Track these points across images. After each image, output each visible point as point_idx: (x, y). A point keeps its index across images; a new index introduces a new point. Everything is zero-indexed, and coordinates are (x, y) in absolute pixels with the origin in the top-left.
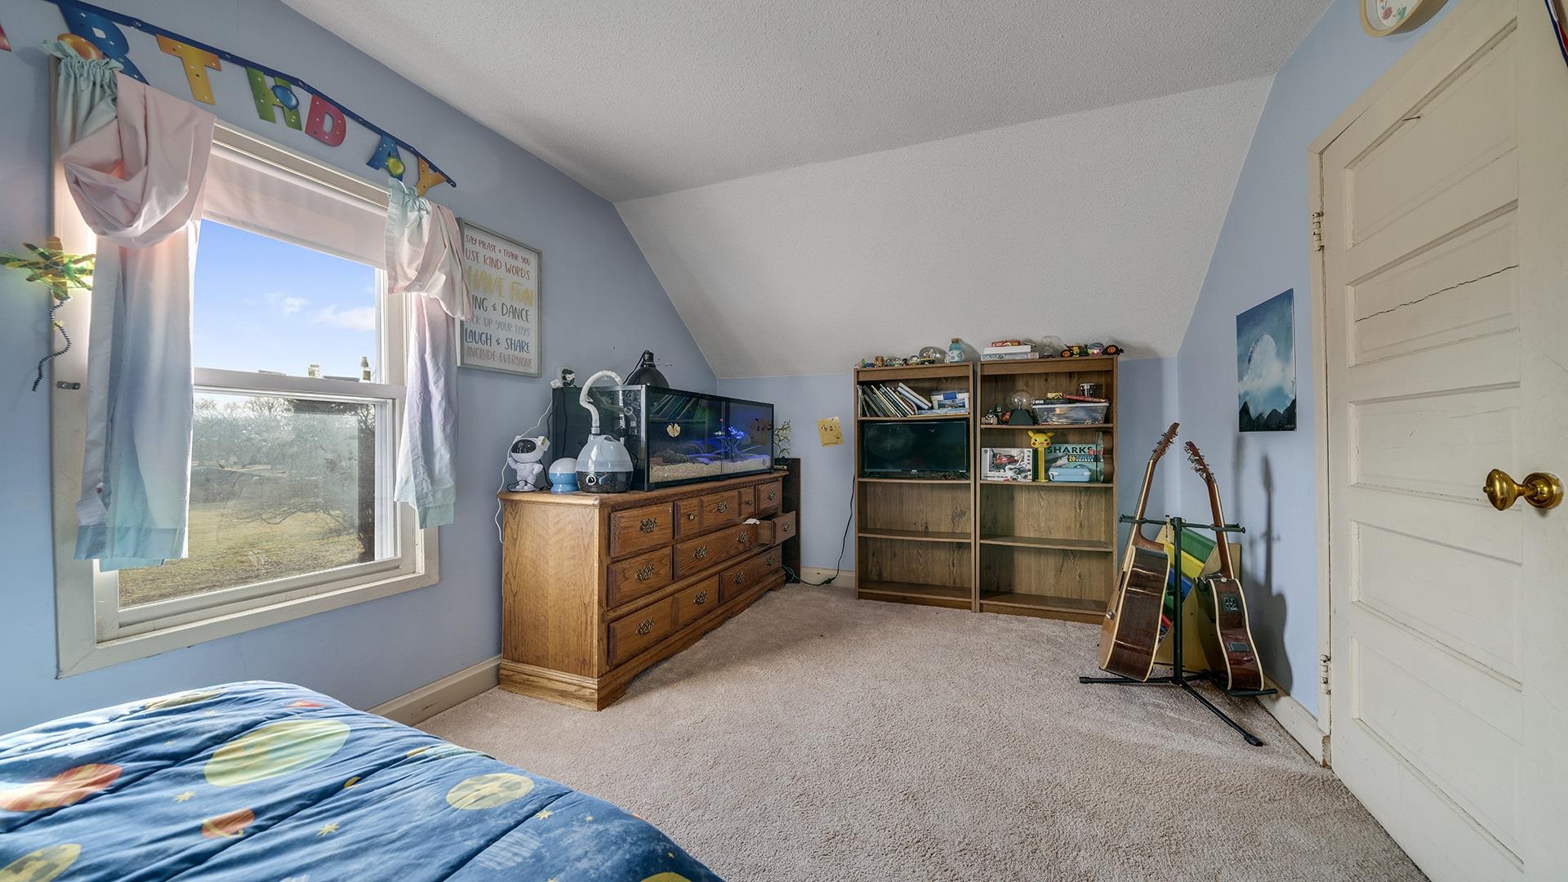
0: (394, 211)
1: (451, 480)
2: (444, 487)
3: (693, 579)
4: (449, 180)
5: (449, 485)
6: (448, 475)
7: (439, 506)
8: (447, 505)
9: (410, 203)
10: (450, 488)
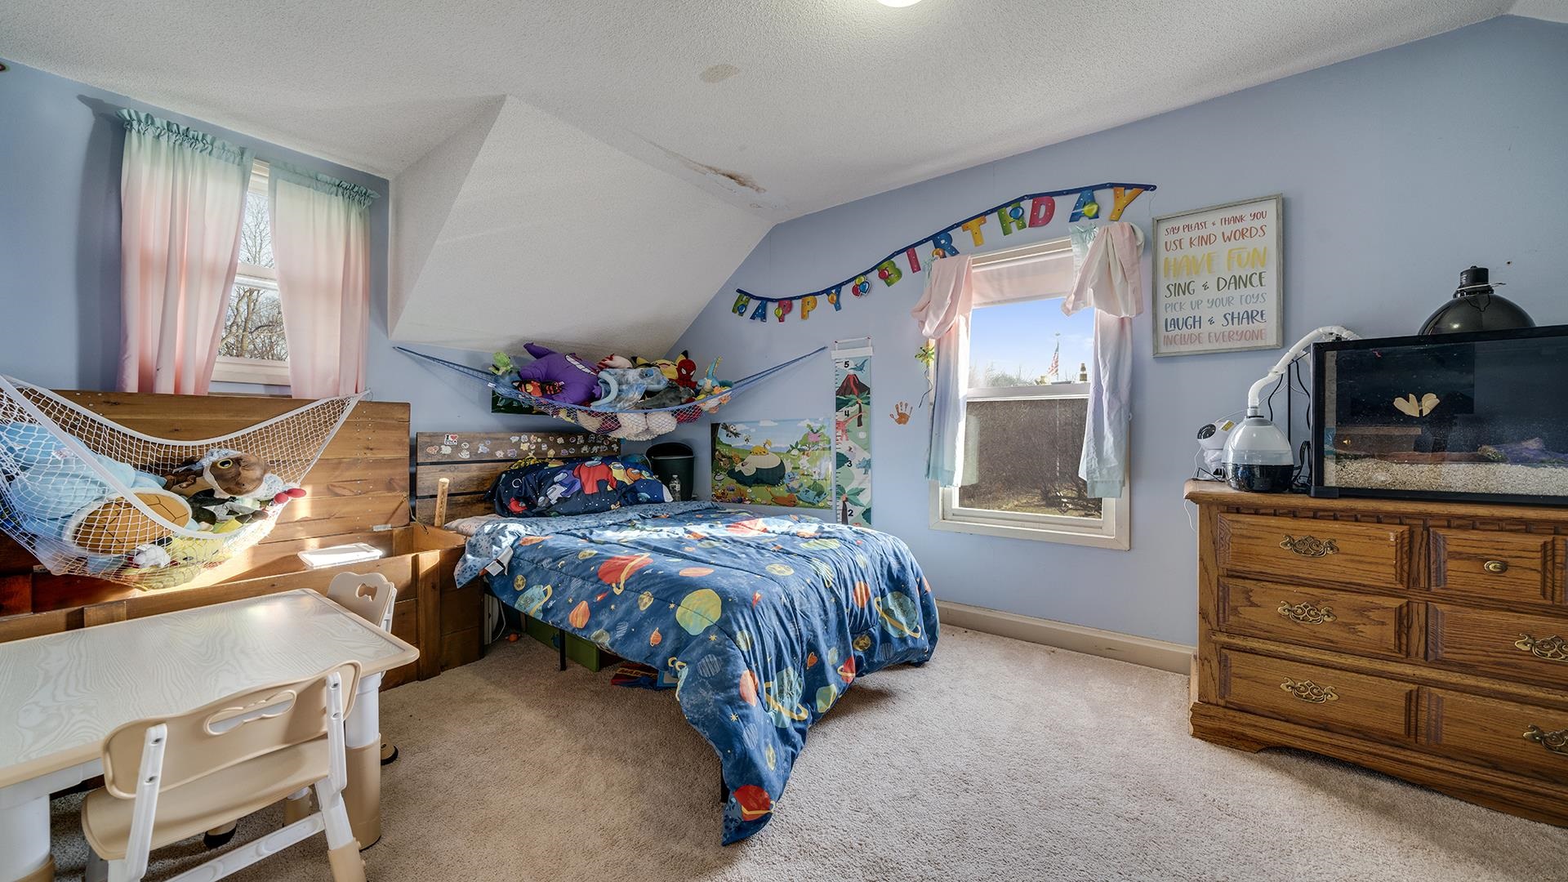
0: (1077, 250)
1: (1115, 460)
2: (1109, 466)
3: (1485, 683)
4: (1147, 188)
5: (1113, 465)
6: (1112, 456)
7: (1106, 482)
8: (1113, 481)
9: (1088, 237)
10: (1114, 467)
